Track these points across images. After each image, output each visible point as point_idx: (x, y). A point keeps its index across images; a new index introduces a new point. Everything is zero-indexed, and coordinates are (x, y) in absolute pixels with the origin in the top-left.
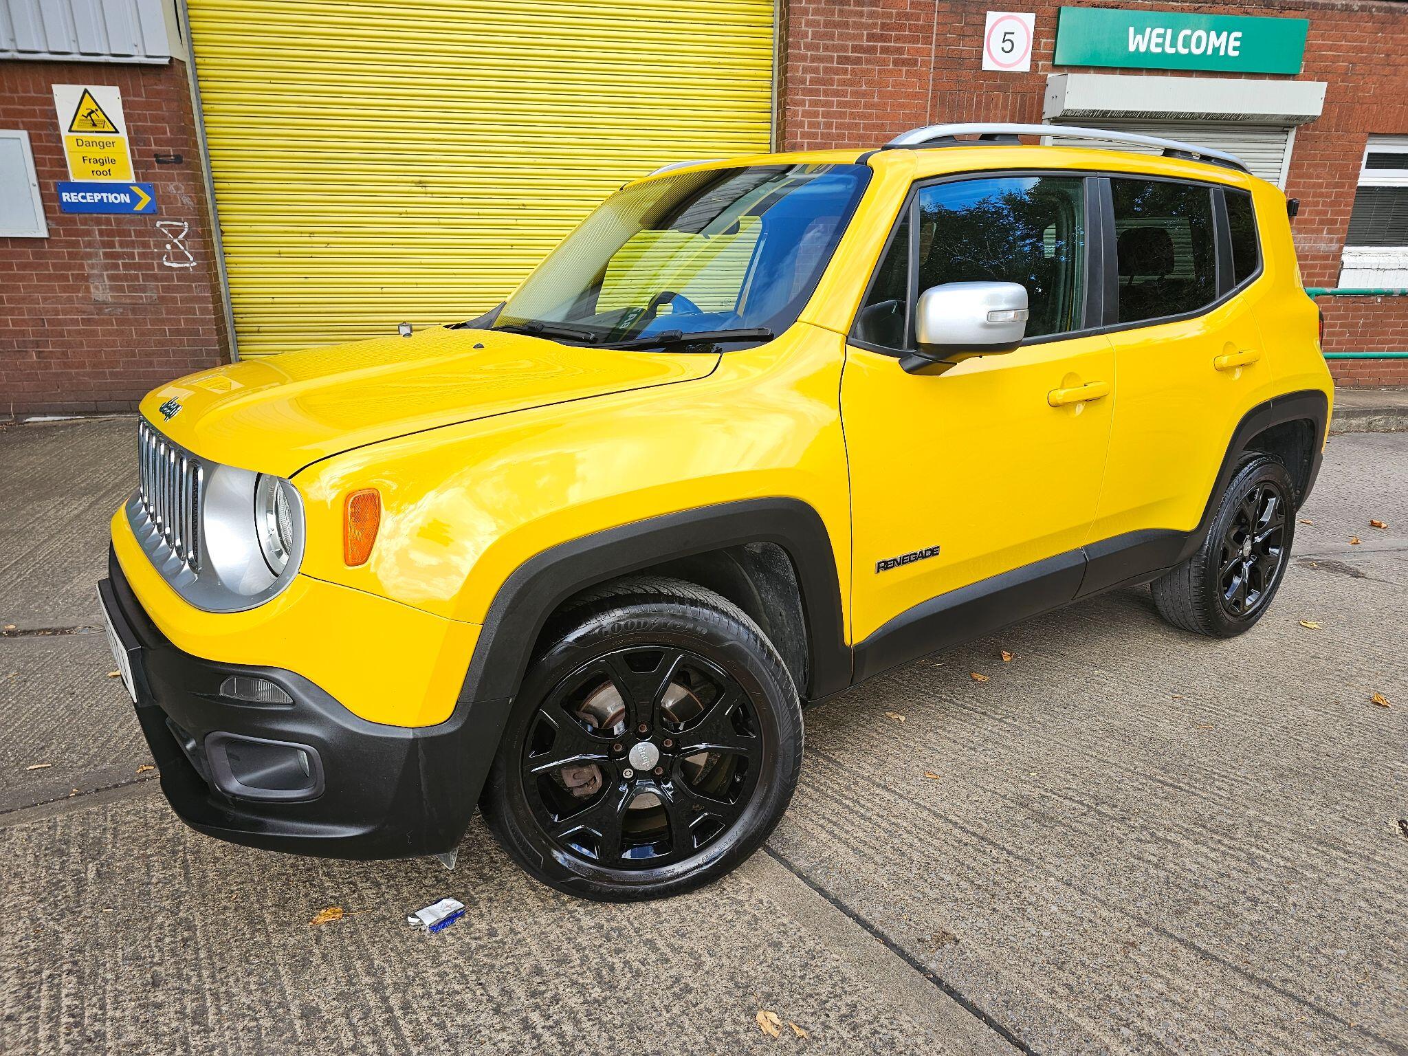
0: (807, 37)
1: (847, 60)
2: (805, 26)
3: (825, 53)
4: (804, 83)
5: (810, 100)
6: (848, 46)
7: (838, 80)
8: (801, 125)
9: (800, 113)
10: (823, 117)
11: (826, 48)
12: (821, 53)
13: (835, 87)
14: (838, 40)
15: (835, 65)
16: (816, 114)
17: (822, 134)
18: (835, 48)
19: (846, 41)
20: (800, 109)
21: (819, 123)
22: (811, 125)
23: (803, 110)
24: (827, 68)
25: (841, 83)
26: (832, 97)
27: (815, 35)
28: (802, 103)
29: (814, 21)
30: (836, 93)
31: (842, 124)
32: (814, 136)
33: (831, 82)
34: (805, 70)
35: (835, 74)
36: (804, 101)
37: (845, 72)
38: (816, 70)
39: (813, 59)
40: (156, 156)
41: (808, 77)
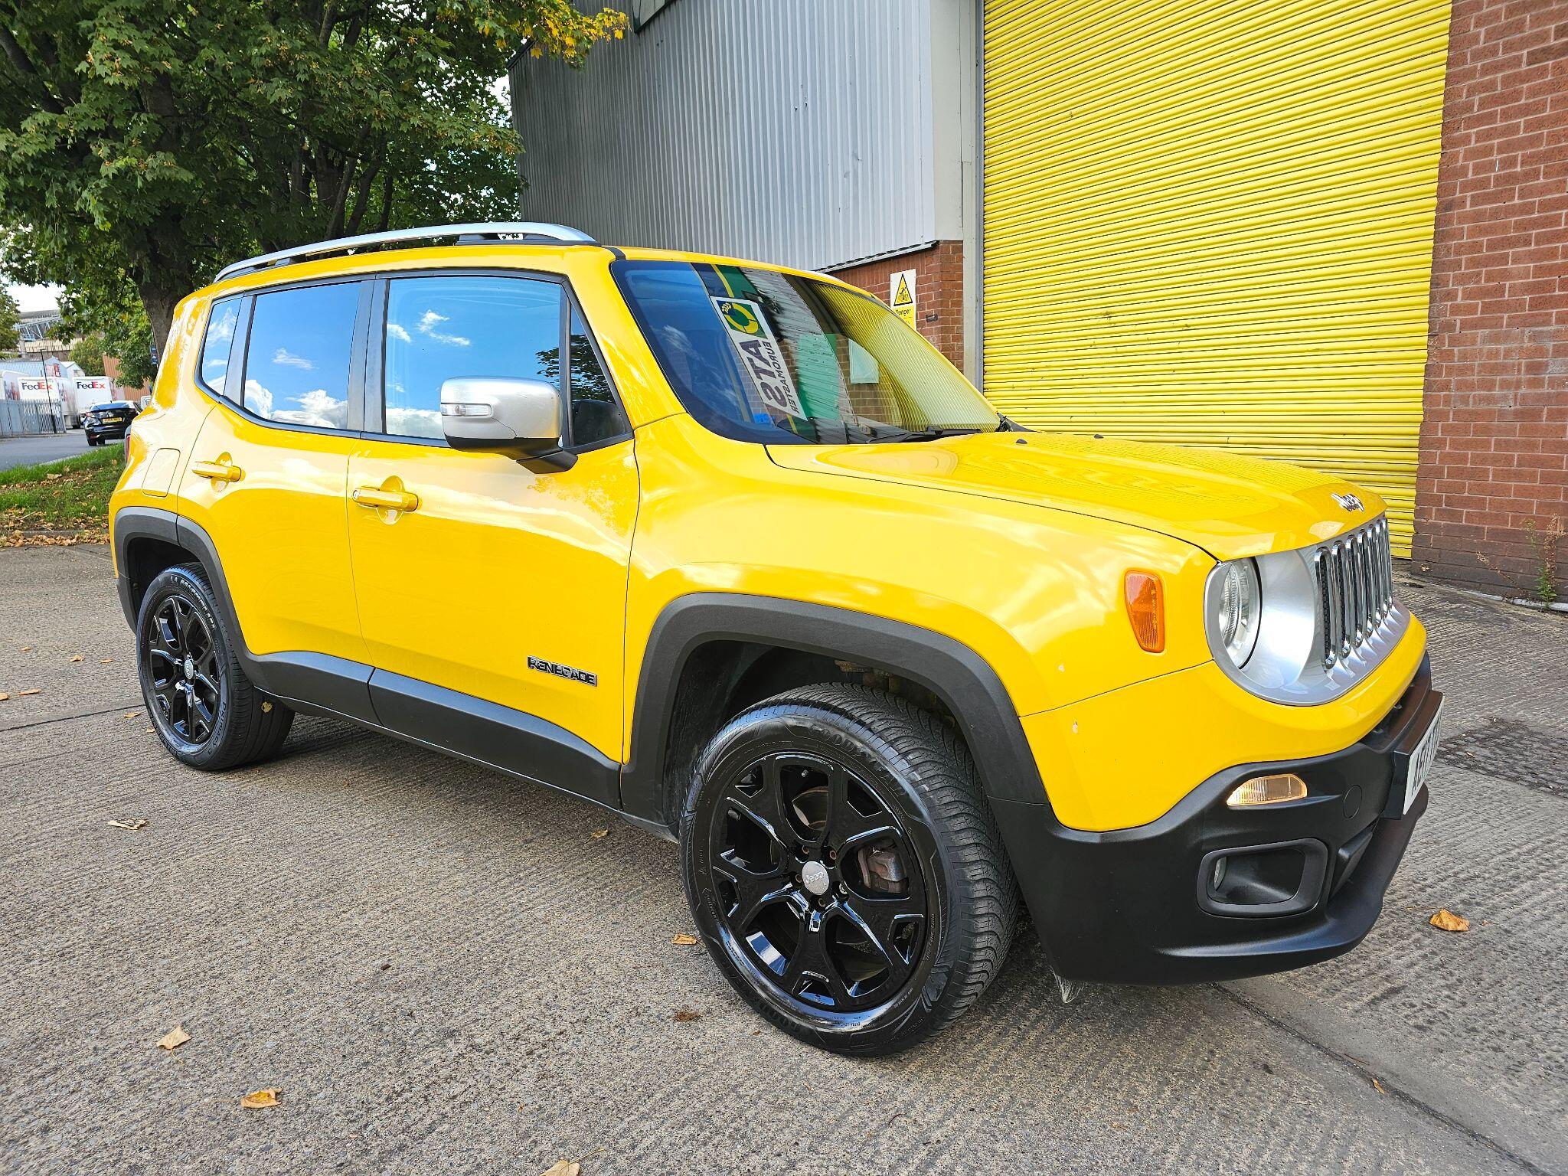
0: (1477, 42)
1: (1547, 53)
2: (1476, 26)
3: (1506, 56)
4: (1469, 107)
5: (1477, 133)
6: (1547, 32)
7: (1529, 88)
8: (1463, 171)
9: (1461, 156)
10: (1500, 151)
11: (1508, 47)
12: (1501, 56)
13: (1523, 101)
14: (1531, 28)
15: (1524, 67)
16: (1487, 152)
17: (1497, 178)
18: (1524, 43)
19: (1545, 25)
20: (1461, 150)
21: (1492, 164)
22: (1477, 169)
23: (1466, 150)
24: (1509, 76)
25: (1532, 92)
26: (1516, 118)
27: (1489, 36)
28: (1466, 139)
29: (1489, 15)
30: (1525, 110)
31: (1532, 156)
32: (1484, 182)
33: (1516, 95)
34: (1471, 92)
35: (1523, 81)
36: (1468, 136)
37: (1543, 72)
38: (1491, 86)
39: (1485, 71)
40: (927, 317)
41: (1476, 99)
